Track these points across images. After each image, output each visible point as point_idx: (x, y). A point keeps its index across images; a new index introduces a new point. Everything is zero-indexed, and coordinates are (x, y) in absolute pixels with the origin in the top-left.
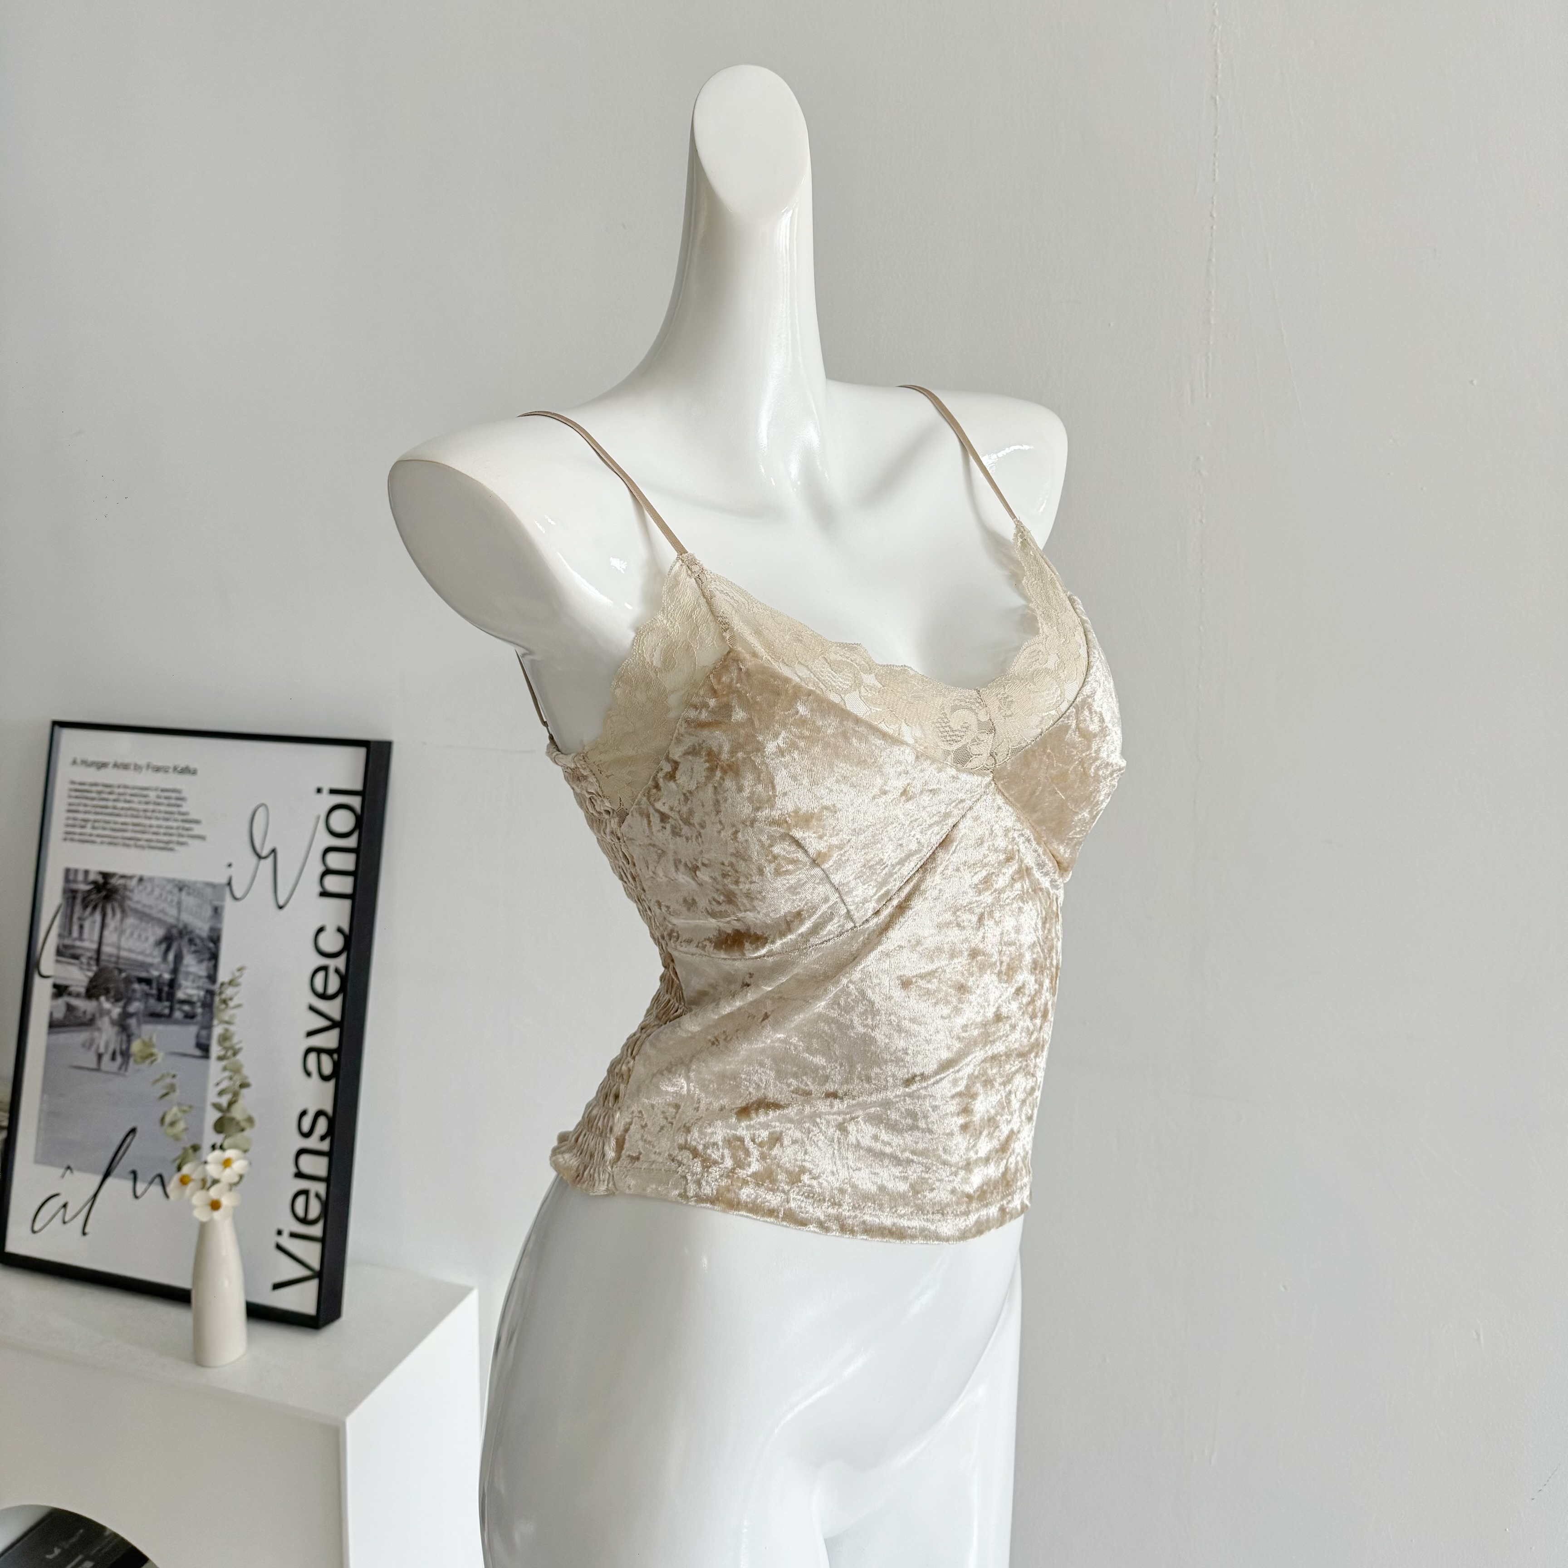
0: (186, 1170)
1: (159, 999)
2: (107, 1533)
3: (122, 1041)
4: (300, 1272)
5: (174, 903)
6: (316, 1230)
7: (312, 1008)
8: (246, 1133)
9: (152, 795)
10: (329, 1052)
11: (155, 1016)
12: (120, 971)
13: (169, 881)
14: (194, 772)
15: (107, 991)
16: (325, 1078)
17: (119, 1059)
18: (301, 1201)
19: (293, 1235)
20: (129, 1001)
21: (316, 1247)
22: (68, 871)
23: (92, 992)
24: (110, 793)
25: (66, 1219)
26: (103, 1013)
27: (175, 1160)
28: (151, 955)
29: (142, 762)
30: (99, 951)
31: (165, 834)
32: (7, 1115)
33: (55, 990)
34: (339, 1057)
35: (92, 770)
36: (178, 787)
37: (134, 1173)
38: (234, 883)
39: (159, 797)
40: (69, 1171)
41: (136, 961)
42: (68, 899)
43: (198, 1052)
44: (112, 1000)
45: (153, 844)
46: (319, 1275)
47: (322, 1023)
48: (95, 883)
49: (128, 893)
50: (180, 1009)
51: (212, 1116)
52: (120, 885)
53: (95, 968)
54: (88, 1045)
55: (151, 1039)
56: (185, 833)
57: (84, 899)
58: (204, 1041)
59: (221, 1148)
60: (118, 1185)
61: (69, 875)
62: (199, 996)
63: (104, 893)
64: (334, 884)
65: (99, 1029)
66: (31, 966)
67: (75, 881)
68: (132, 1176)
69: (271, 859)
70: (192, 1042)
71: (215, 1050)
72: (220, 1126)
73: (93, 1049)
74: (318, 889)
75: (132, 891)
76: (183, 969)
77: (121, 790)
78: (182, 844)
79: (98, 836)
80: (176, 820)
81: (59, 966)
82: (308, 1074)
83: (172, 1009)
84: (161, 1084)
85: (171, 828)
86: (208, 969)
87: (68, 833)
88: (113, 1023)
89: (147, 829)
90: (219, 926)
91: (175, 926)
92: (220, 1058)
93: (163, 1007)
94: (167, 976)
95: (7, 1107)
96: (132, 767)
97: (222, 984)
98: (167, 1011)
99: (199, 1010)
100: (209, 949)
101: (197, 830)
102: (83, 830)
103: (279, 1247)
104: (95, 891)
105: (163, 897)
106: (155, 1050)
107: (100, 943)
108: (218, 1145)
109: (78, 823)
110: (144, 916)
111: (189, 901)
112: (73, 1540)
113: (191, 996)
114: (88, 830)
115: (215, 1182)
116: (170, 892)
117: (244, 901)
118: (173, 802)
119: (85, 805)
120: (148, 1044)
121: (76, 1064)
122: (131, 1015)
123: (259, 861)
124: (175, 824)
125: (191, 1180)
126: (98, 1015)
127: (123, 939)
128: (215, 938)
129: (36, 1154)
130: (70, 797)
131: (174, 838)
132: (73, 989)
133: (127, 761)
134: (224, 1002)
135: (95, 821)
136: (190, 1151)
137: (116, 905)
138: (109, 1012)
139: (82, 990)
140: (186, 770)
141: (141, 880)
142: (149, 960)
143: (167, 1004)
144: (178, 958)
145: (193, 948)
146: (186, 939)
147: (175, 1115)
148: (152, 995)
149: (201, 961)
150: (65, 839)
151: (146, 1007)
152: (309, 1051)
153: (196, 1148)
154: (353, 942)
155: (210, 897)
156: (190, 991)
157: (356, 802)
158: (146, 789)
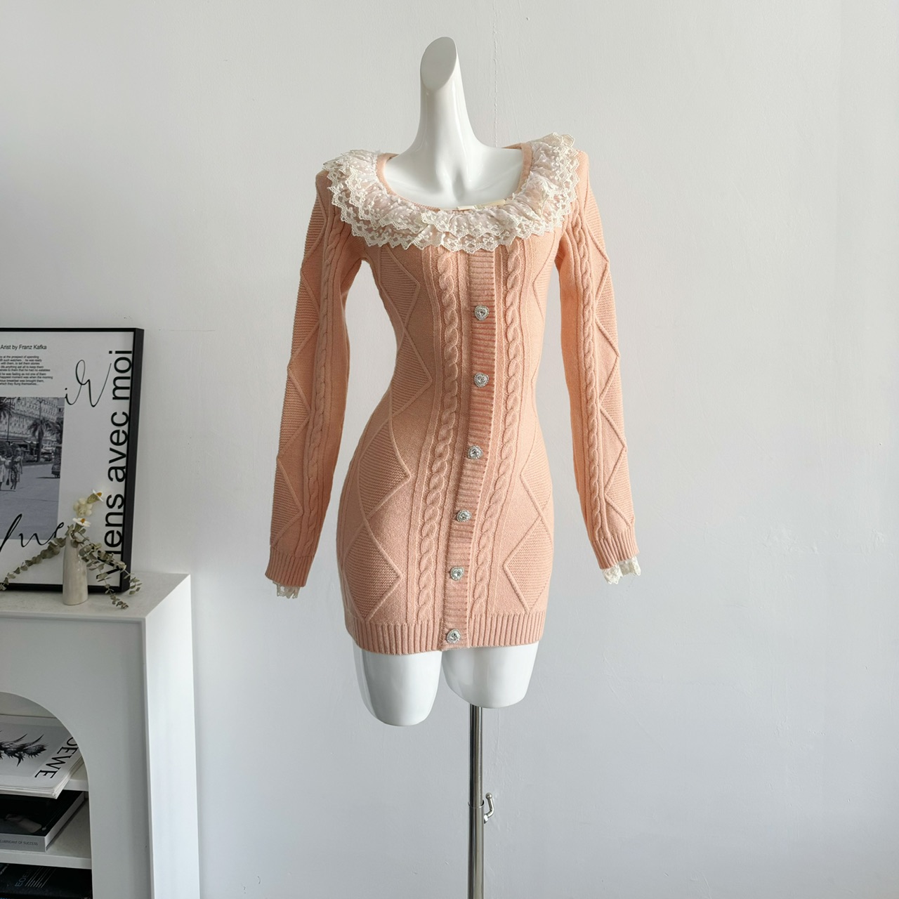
1: (32, 454)
3: (12, 475)
5: (38, 409)
6: (119, 548)
7: (111, 450)
9: (23, 360)
10: (121, 468)
11: (30, 462)
12: (10, 443)
13: (35, 398)
14: (45, 348)
16: (119, 480)
18: (110, 536)
20: (15, 456)
24: (0, 360)
28: (26, 434)
29: (17, 345)
31: (31, 377)
34: (126, 470)
36: (37, 355)
37: (21, 535)
38: (68, 397)
39: (27, 360)
41: (17, 437)
43: (54, 476)
45: (25, 382)
47: (117, 456)
49: (12, 406)
50: (43, 457)
52: (7, 402)
56: (42, 376)
58: (55, 470)
60: (13, 543)
62: (52, 450)
64: (120, 393)
68: (20, 537)
69: (87, 385)
70: (51, 471)
74: (112, 396)
75: (14, 405)
76: (44, 438)
77: (6, 359)
78: (40, 381)
80: (36, 370)
82: (111, 479)
83: (38, 458)
85: (34, 374)
86: (57, 437)
89: (21, 376)
90: (62, 417)
91: (39, 419)
93: (34, 457)
94: (35, 443)
96: (11, 347)
98: (36, 459)
99: (53, 457)
100: (57, 428)
101: (48, 374)
105: (31, 406)
111: (45, 407)
113: (49, 450)
116: (35, 404)
117: (74, 405)
118: (35, 362)
122: (16, 463)
123: (81, 386)
124: (36, 372)
127: (10, 427)
128: (60, 422)
131: (36, 379)
133: (8, 345)
137: (6, 412)
140: (41, 347)
141: (19, 399)
142: (26, 436)
143: (36, 455)
144: (41, 434)
145: (49, 428)
146: (44, 424)
148: (28, 452)
149: (53, 434)
151: (25, 459)
152: (111, 469)
154: (132, 418)
155: (56, 405)
156: (47, 448)
157: (130, 356)
158: (20, 357)
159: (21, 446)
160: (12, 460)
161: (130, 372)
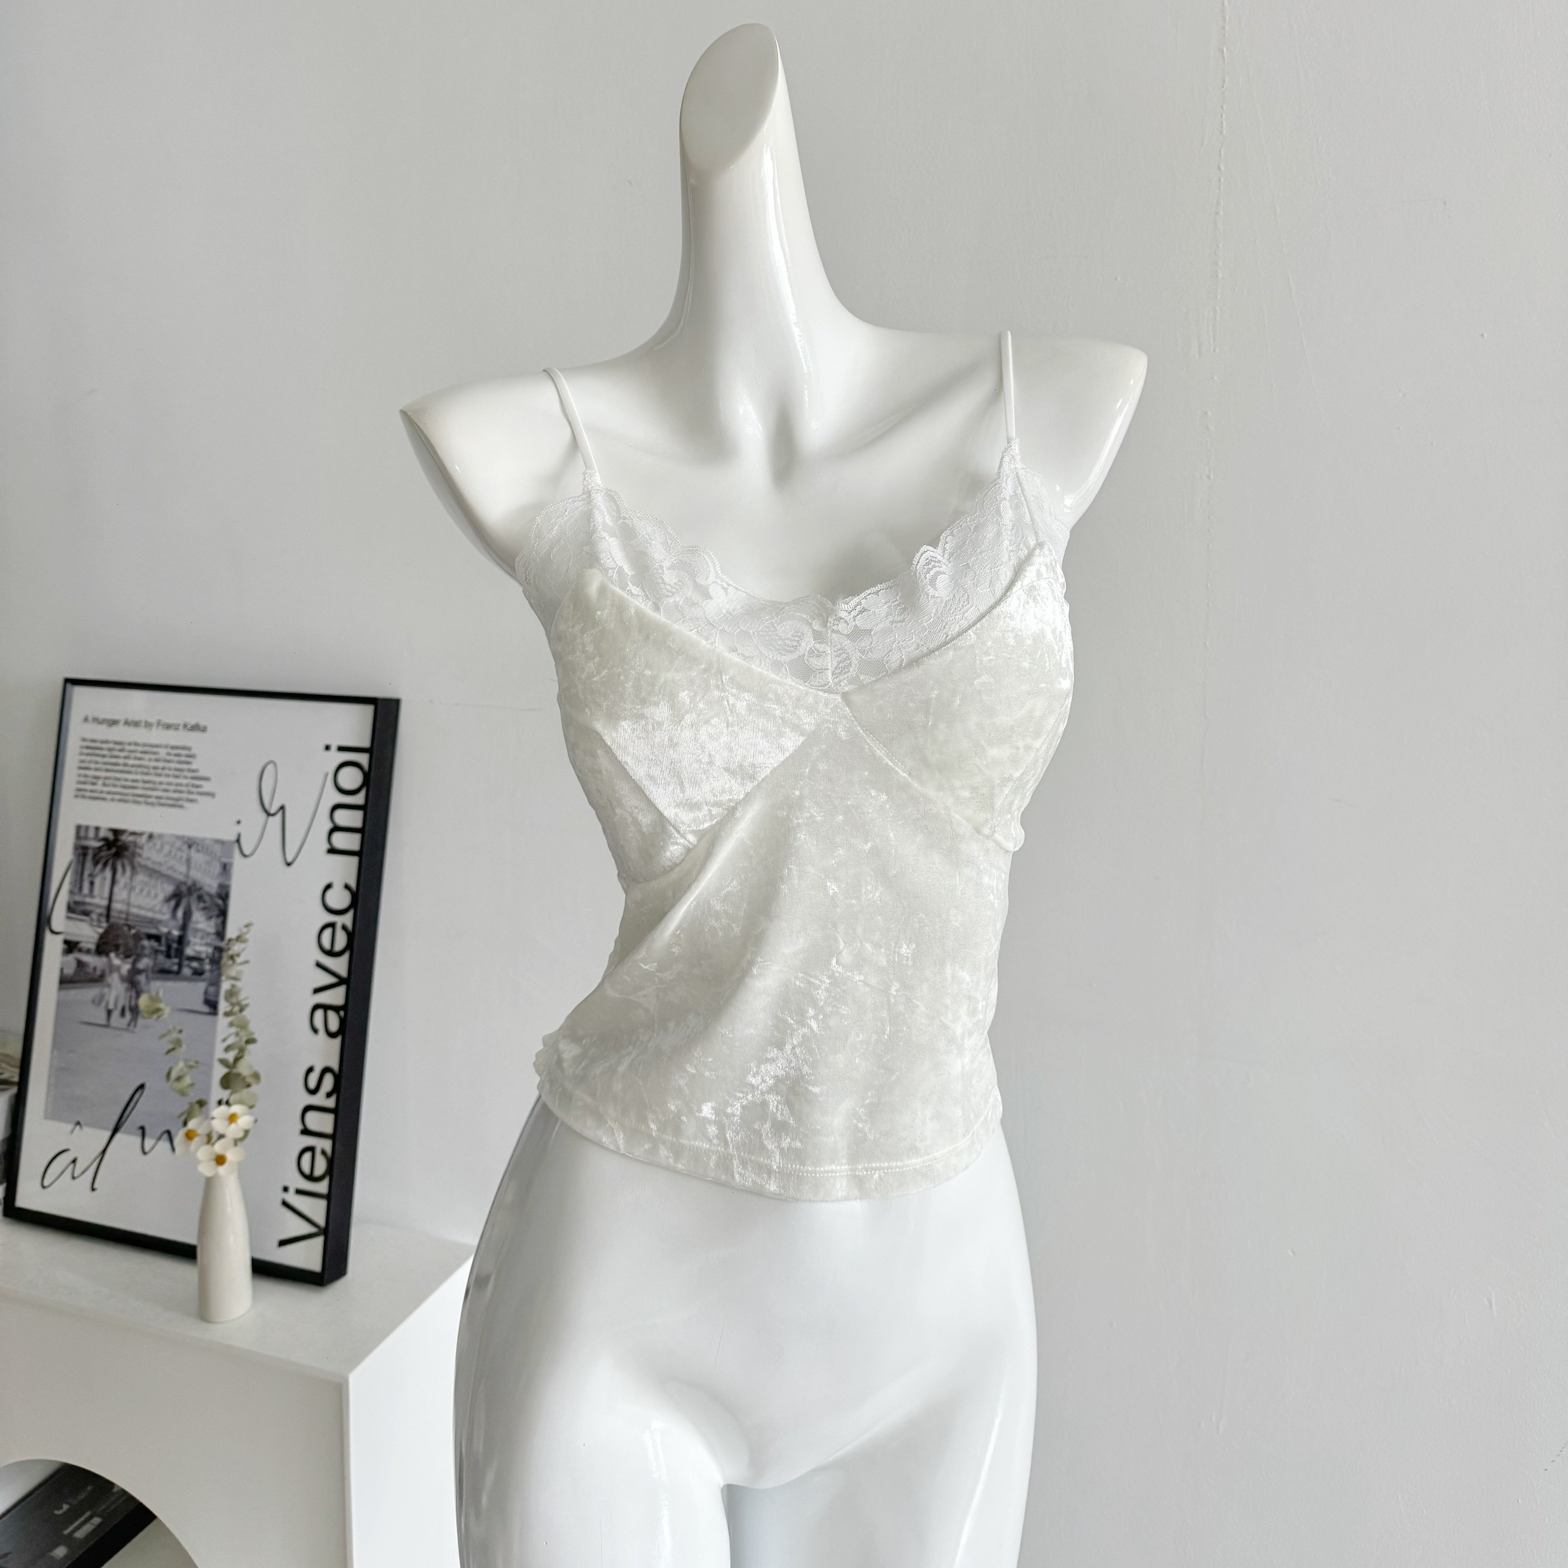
0: (192, 1124)
1: (168, 956)
2: (115, 1490)
3: (131, 997)
4: (306, 1229)
5: (184, 859)
6: (322, 1187)
7: (319, 965)
8: (254, 1089)
9: (162, 752)
10: (336, 1009)
11: (164, 973)
12: (130, 927)
13: (178, 837)
14: (204, 729)
15: (117, 948)
16: (332, 1035)
17: (128, 1015)
18: (307, 1157)
19: (299, 1192)
20: (139, 957)
21: (322, 1204)
22: (79, 828)
23: (102, 948)
24: (121, 750)
25: (76, 1175)
26: (112, 969)
27: (180, 1116)
28: (160, 912)
29: (153, 720)
30: (109, 908)
31: (175, 791)
32: (17, 1071)
33: (66, 946)
34: (346, 1014)
35: (104, 727)
36: (188, 744)
37: (142, 1128)
38: (242, 840)
39: (169, 754)
40: (78, 1127)
41: (144, 918)
42: (79, 855)
43: (206, 1009)
44: (122, 956)
45: (163, 801)
46: (324, 1232)
47: (330, 980)
48: (105, 839)
49: (138, 850)
50: (189, 966)
51: (220, 1071)
52: (130, 842)
53: (105, 925)
54: (97, 1001)
55: (157, 993)
56: (194, 790)
57: (95, 855)
58: (212, 998)
59: (228, 1103)
60: (127, 1141)
61: (80, 831)
62: (207, 952)
63: (114, 850)
64: (342, 841)
65: (109, 986)
66: (43, 922)
67: (86, 838)
68: (140, 1132)
69: (279, 815)
70: (200, 998)
71: (223, 1006)
72: (226, 1082)
73: (103, 1004)
74: (326, 846)
75: (141, 848)
76: (191, 926)
77: (132, 748)
78: (191, 801)
79: (109, 793)
80: (186, 777)
81: (71, 923)
82: (315, 1031)
83: (180, 966)
84: (168, 1038)
85: (181, 785)
86: (217, 926)
87: (79, 790)
88: (123, 979)
89: (157, 786)
90: (227, 883)
91: (184, 883)
92: (227, 1014)
93: (172, 964)
94: (176, 933)
95: (18, 1063)
96: (143, 724)
97: (230, 940)
98: (175, 968)
99: (207, 967)
100: (217, 905)
101: (206, 787)
102: (94, 788)
103: (285, 1204)
104: (105, 848)
105: (173, 854)
106: (161, 1005)
107: (110, 899)
108: (225, 1100)
109: (90, 780)
110: (154, 873)
111: (197, 857)
112: (82, 1496)
113: (199, 952)
114: (99, 787)
115: (221, 1136)
116: (179, 849)
117: (254, 856)
118: (183, 759)
119: (96, 763)
120: (155, 999)
121: (86, 1020)
122: (139, 972)
123: (268, 817)
124: (184, 781)
125: (197, 1135)
126: (107, 972)
127: (133, 895)
128: (223, 895)
129: (46, 1110)
130: (81, 754)
131: (184, 796)
132: (82, 945)
133: (137, 718)
134: (232, 958)
135: (106, 778)
136: (196, 1107)
137: (126, 862)
138: (118, 969)
139: (92, 947)
140: (196, 728)
141: (151, 836)
142: (158, 916)
143: (176, 960)
144: (187, 915)
145: (202, 905)
146: (195, 896)
147: (181, 1070)
148: (162, 952)
149: (210, 918)
150: (77, 796)
151: (155, 965)
152: (316, 1007)
153: (202, 1103)
154: (365, 898)
155: (218, 854)
156: (199, 948)
157: (363, 759)
158: (157, 746)
159: (150, 937)
160: (134, 964)
161: (362, 794)
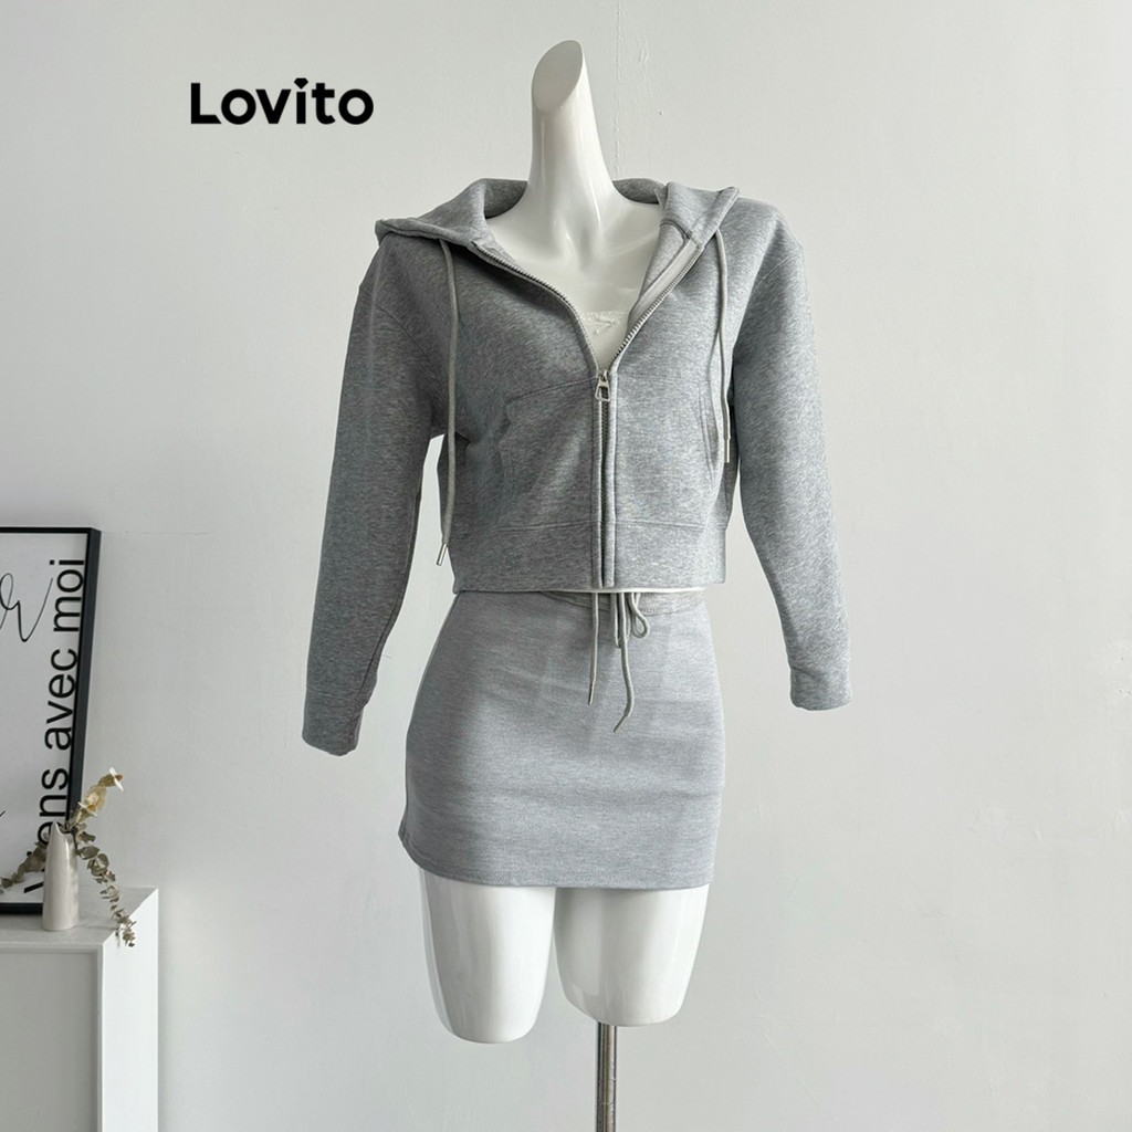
7: (50, 703)
10: (65, 731)
16: (62, 748)
18: (45, 829)
34: (72, 733)
47: (60, 712)
64: (65, 622)
69: (15, 609)
74: (53, 626)
82: (50, 746)
123: (7, 610)
152: (49, 732)
154: (82, 658)
157: (80, 569)
161: (80, 590)
